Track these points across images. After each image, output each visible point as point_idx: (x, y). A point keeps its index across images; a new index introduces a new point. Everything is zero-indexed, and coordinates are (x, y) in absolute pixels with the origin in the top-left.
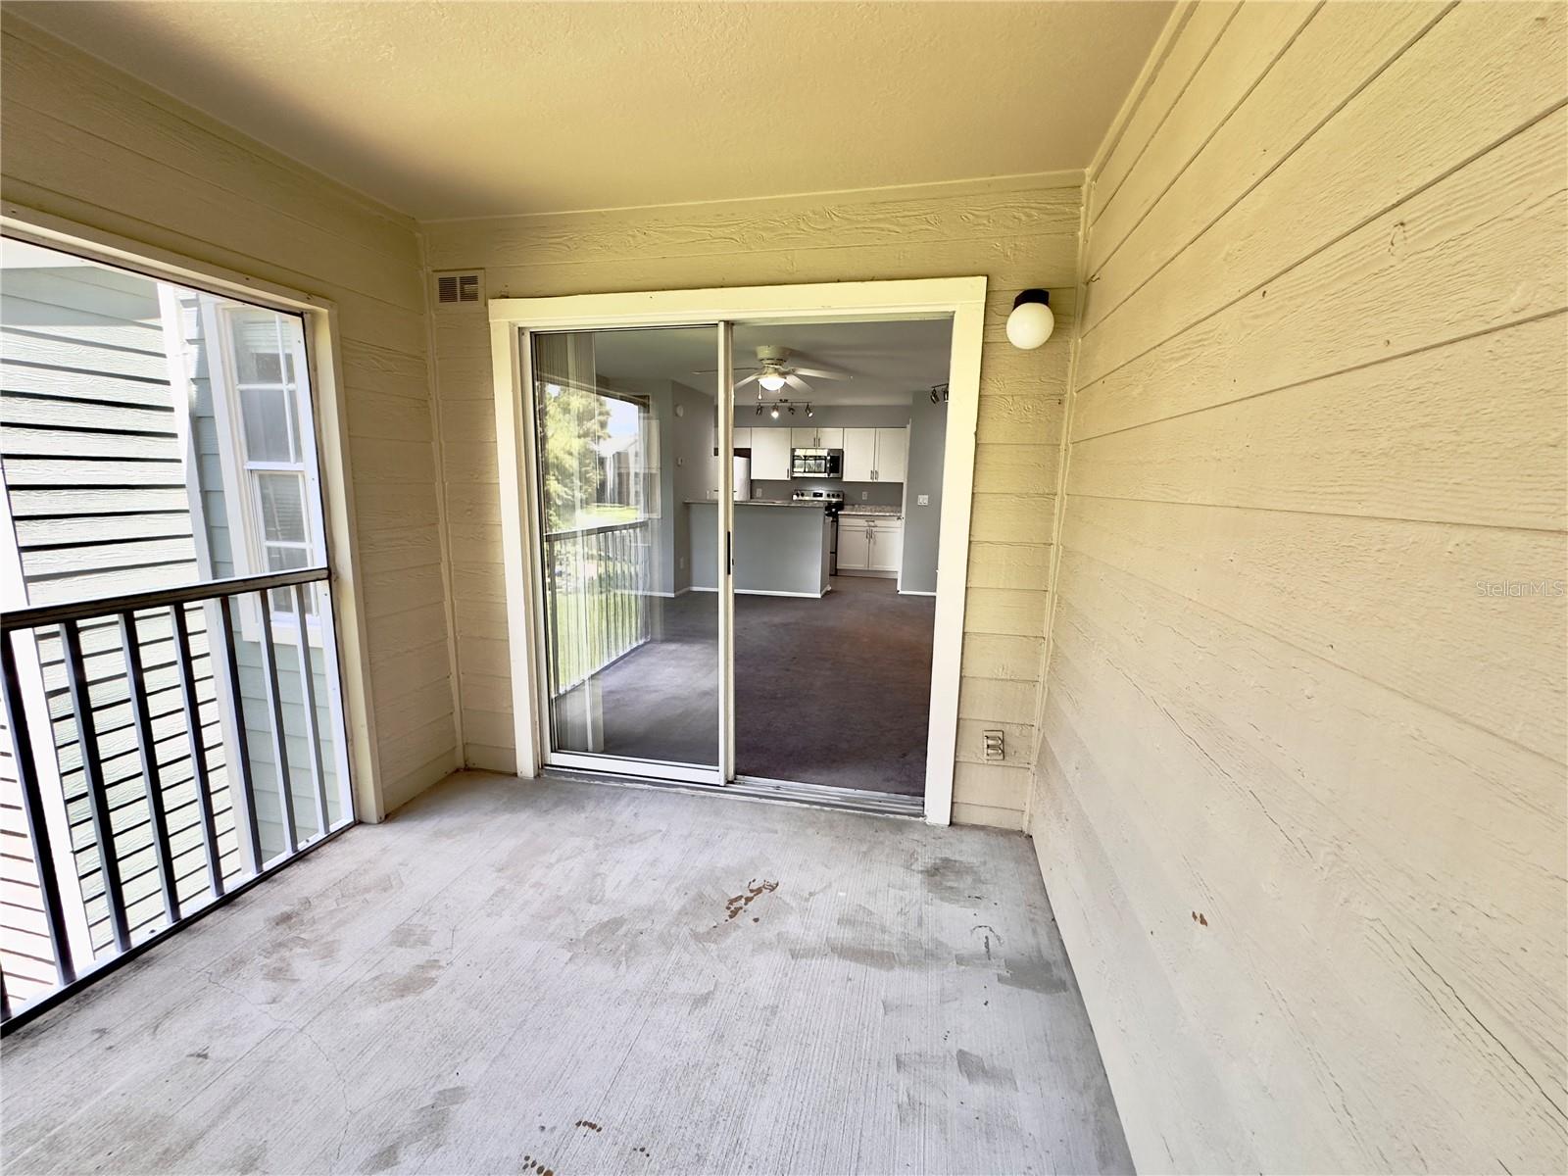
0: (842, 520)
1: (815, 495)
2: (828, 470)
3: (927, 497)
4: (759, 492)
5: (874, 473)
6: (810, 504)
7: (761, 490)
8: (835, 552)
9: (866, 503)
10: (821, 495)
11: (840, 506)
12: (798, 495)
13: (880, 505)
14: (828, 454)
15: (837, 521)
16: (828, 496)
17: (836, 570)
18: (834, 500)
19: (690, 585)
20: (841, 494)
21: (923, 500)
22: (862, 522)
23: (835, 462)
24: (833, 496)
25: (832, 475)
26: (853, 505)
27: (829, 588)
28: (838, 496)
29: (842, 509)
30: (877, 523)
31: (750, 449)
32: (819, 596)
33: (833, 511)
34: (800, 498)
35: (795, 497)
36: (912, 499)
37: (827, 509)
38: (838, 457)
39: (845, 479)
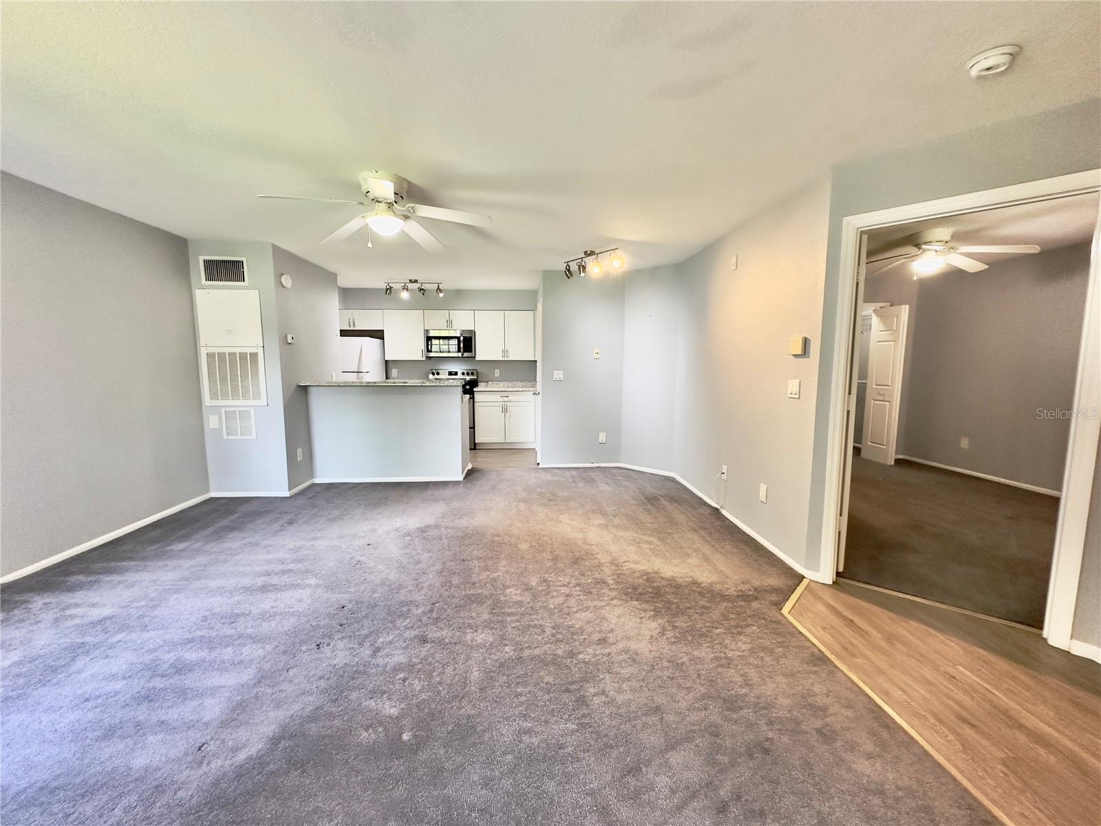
0: (477, 396)
1: (450, 373)
2: (462, 350)
3: (562, 372)
4: (394, 372)
5: (505, 352)
6: (446, 383)
7: (396, 370)
8: (473, 428)
9: (499, 380)
10: (456, 374)
11: (474, 383)
12: (433, 374)
13: (512, 381)
14: (461, 334)
15: (473, 398)
16: (463, 374)
17: (475, 444)
18: (468, 378)
19: (312, 476)
20: (475, 373)
21: (558, 375)
22: (496, 397)
23: (467, 343)
24: (468, 374)
25: (466, 355)
26: (487, 382)
27: (470, 466)
28: (472, 374)
29: (476, 385)
30: (512, 397)
31: (383, 331)
32: (461, 478)
33: (469, 388)
34: (436, 376)
35: (431, 376)
36: (548, 375)
37: (464, 386)
38: (471, 338)
39: (478, 358)
